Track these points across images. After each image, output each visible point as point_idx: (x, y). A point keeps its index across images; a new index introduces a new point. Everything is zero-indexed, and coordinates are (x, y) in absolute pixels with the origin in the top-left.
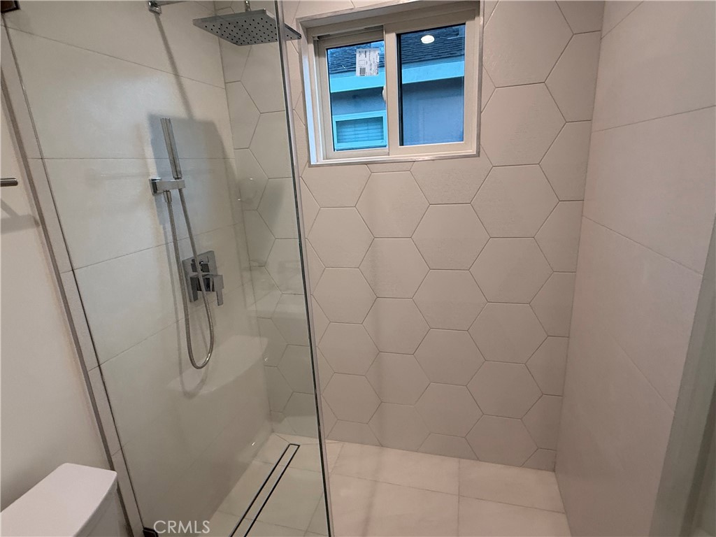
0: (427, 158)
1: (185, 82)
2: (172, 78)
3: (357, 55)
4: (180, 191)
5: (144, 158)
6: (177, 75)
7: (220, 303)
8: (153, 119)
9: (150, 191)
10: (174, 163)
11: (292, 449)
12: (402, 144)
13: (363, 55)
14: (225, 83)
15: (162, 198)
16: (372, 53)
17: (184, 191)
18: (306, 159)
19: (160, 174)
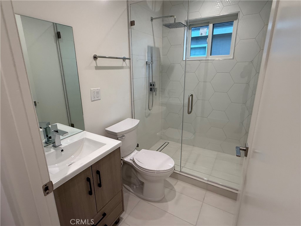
0: (217, 59)
1: (155, 37)
2: (152, 36)
3: (201, 29)
4: (152, 64)
5: (145, 56)
6: (153, 36)
7: (156, 95)
8: (148, 47)
9: (146, 64)
10: (152, 58)
11: (166, 144)
12: (211, 55)
13: (202, 30)
14: (163, 37)
15: (148, 66)
16: (205, 29)
17: (153, 64)
18: (182, 58)
19: (148, 60)
